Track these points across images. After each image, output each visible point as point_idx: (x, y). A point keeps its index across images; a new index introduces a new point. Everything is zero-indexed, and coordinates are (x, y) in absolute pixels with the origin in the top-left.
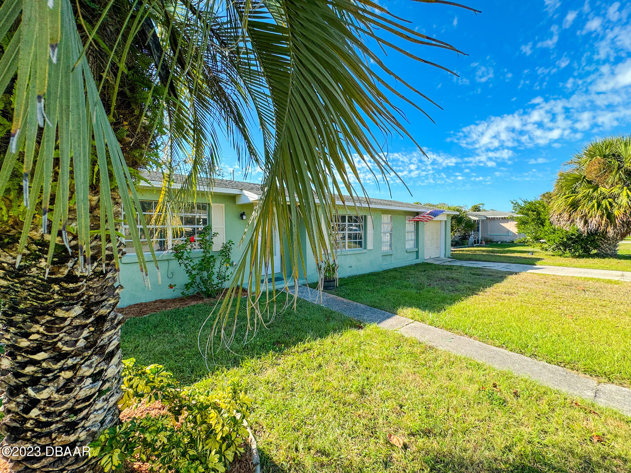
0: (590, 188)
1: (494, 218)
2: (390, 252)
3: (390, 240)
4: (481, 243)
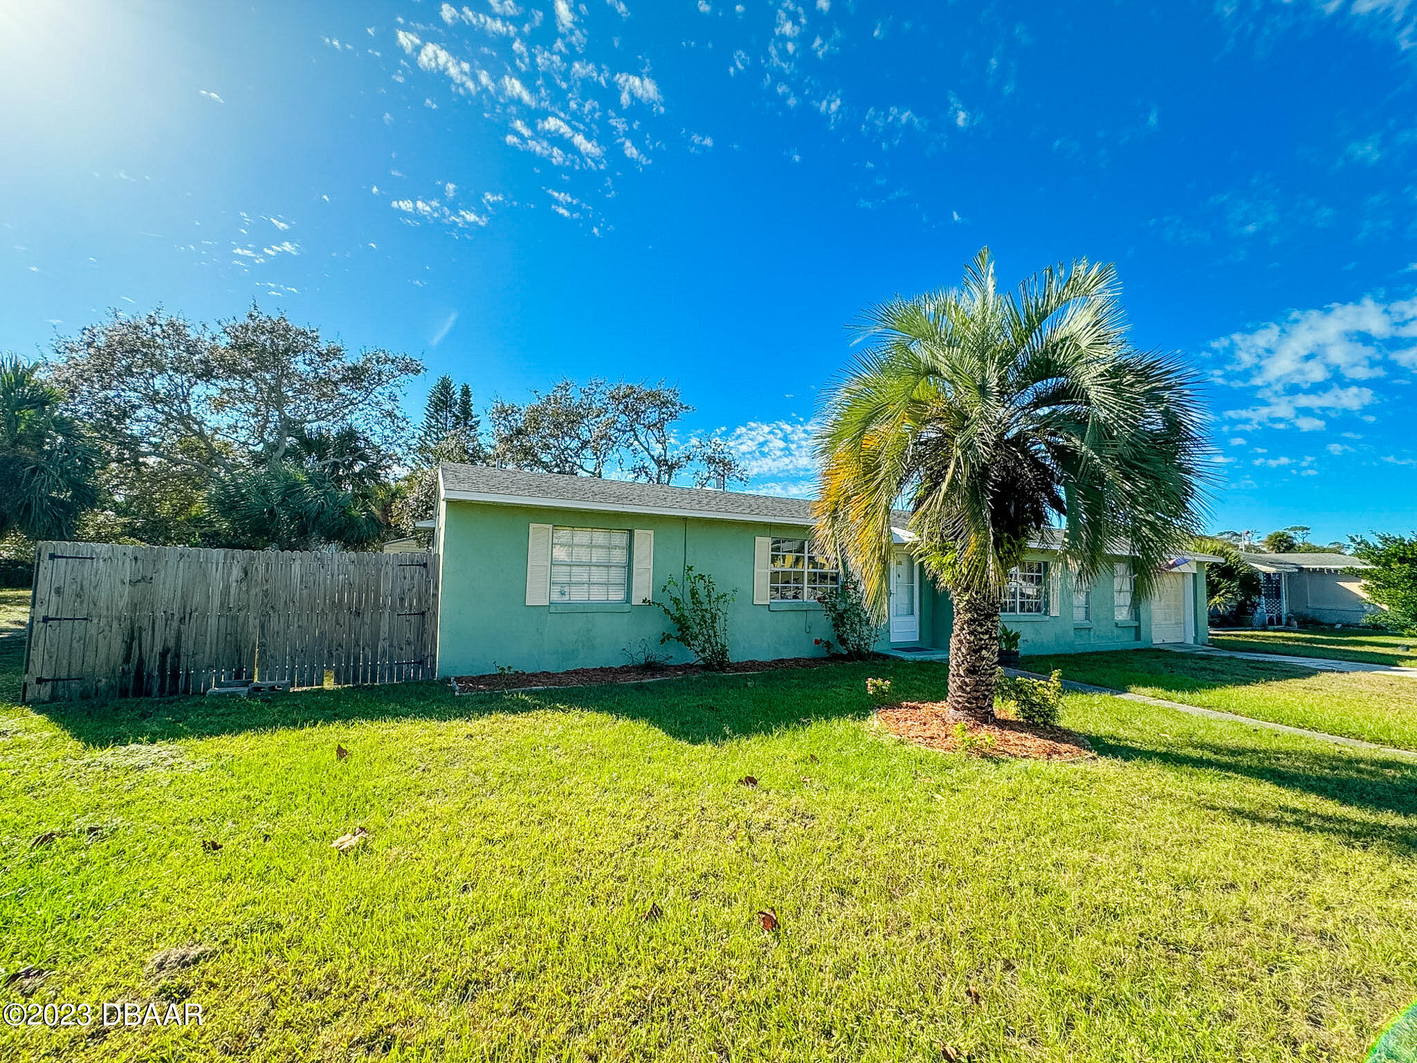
1: (1322, 570)
2: (1086, 624)
3: (1087, 603)
4: (1288, 624)
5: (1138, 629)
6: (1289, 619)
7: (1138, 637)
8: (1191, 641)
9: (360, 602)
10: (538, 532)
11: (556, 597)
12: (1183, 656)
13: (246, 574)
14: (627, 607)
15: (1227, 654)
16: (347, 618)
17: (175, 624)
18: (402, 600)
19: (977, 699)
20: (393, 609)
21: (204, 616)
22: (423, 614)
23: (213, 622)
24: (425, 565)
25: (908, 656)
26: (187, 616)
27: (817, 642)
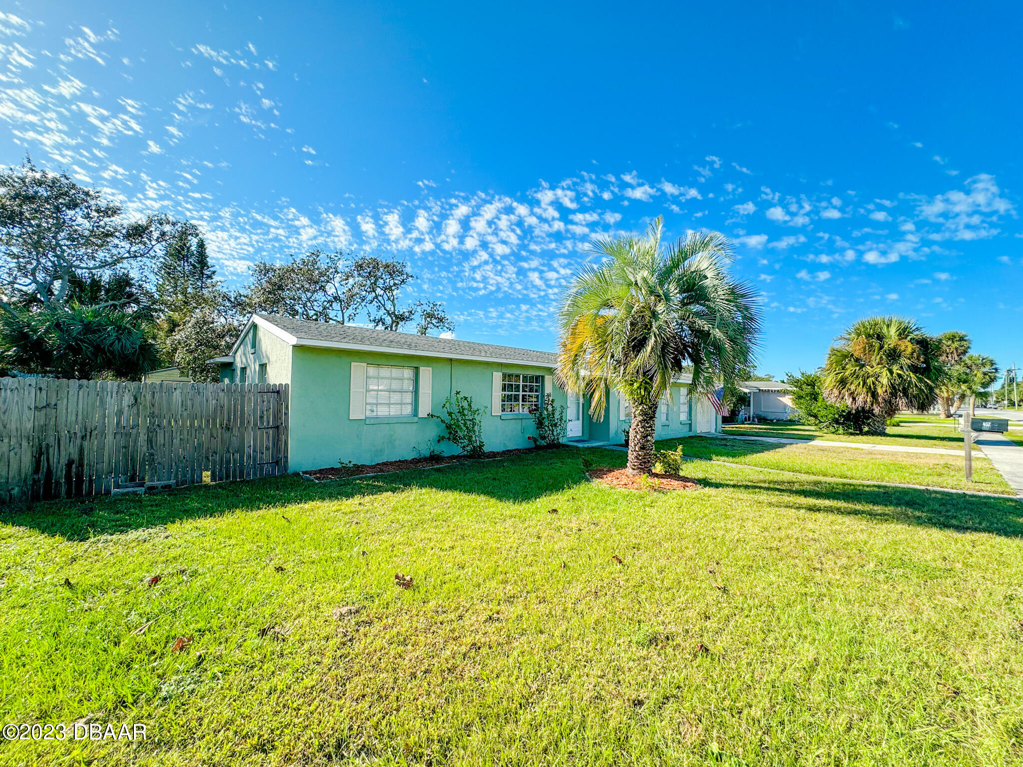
0: (857, 366)
1: (769, 390)
2: (667, 423)
3: (668, 411)
4: (753, 421)
5: (690, 424)
6: (753, 417)
7: (690, 430)
8: (713, 431)
9: (229, 420)
10: (358, 369)
11: (368, 414)
12: (712, 439)
13: (136, 400)
14: (416, 419)
15: (732, 437)
16: (220, 431)
17: (78, 441)
18: (261, 417)
19: (645, 463)
20: (255, 424)
21: (103, 434)
22: (277, 427)
23: (110, 438)
24: (278, 392)
25: (580, 445)
26: (88, 434)
27: (529, 438)
